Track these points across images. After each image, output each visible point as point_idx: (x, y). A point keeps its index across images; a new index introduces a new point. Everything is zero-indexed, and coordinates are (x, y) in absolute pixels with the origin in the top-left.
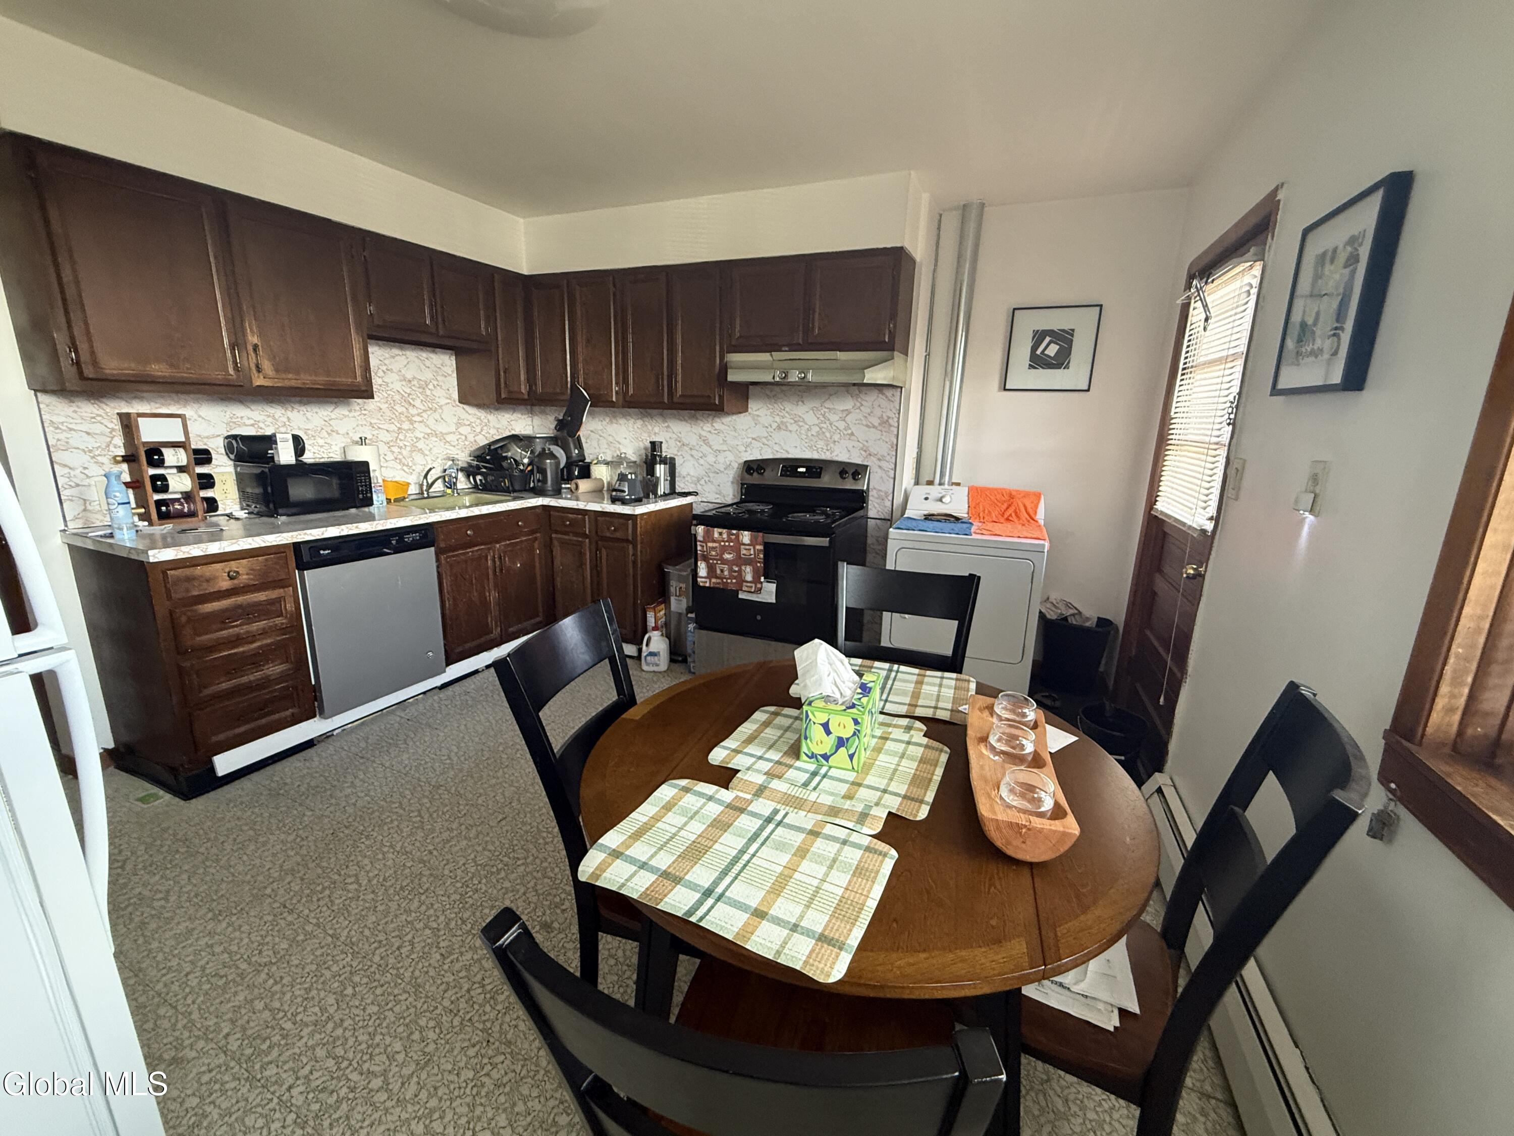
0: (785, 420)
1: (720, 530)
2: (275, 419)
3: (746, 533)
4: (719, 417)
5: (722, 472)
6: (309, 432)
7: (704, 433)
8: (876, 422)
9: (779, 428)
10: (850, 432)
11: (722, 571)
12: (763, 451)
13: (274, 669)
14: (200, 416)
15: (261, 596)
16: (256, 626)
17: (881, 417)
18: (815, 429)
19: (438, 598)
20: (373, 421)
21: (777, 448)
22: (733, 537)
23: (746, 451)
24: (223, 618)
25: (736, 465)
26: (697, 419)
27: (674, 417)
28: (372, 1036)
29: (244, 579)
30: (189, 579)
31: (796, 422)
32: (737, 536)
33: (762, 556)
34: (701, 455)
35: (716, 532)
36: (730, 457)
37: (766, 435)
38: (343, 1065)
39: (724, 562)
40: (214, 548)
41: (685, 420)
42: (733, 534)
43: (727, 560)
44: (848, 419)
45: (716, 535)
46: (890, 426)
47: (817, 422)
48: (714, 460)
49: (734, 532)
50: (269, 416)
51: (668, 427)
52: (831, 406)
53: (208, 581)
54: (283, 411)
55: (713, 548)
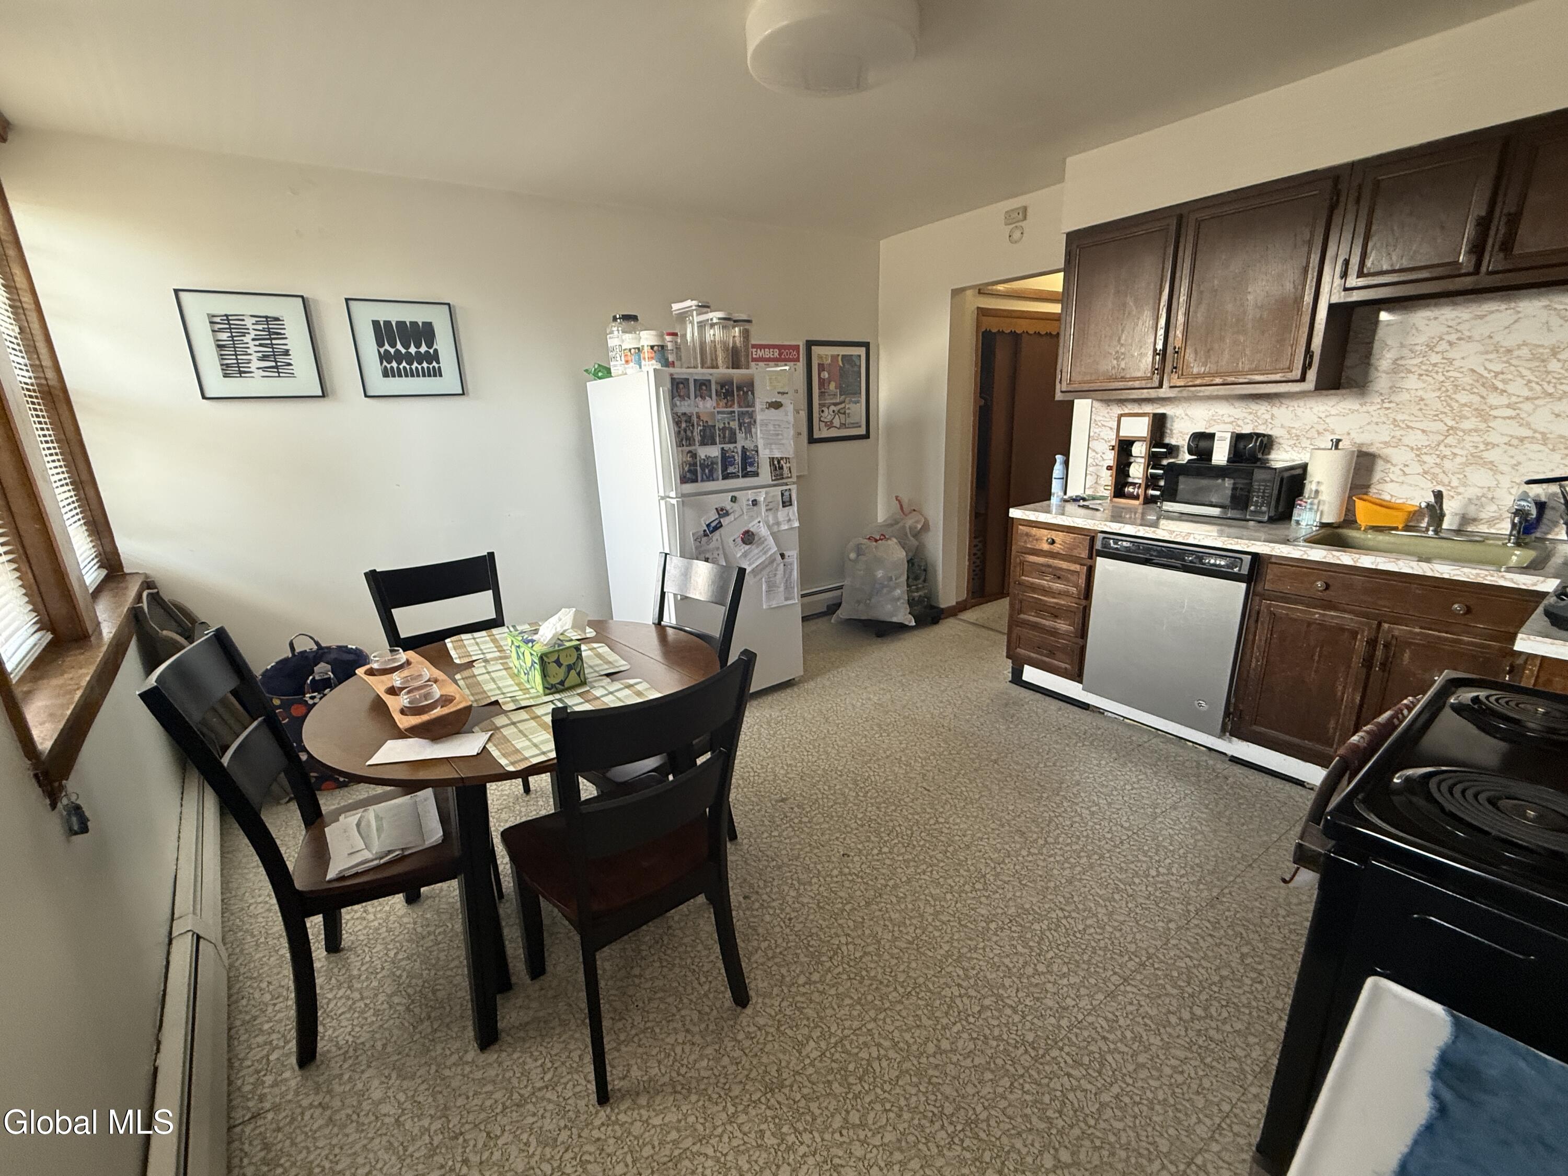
2: (1257, 416)
6: (1294, 431)
13: (1063, 626)
14: (1187, 415)
15: (1064, 565)
16: (1058, 586)
19: (1234, 647)
20: (1399, 417)
24: (1041, 570)
29: (1057, 547)
30: (1027, 535)
40: (1042, 517)
50: (1251, 413)
53: (1037, 540)
54: (1269, 408)
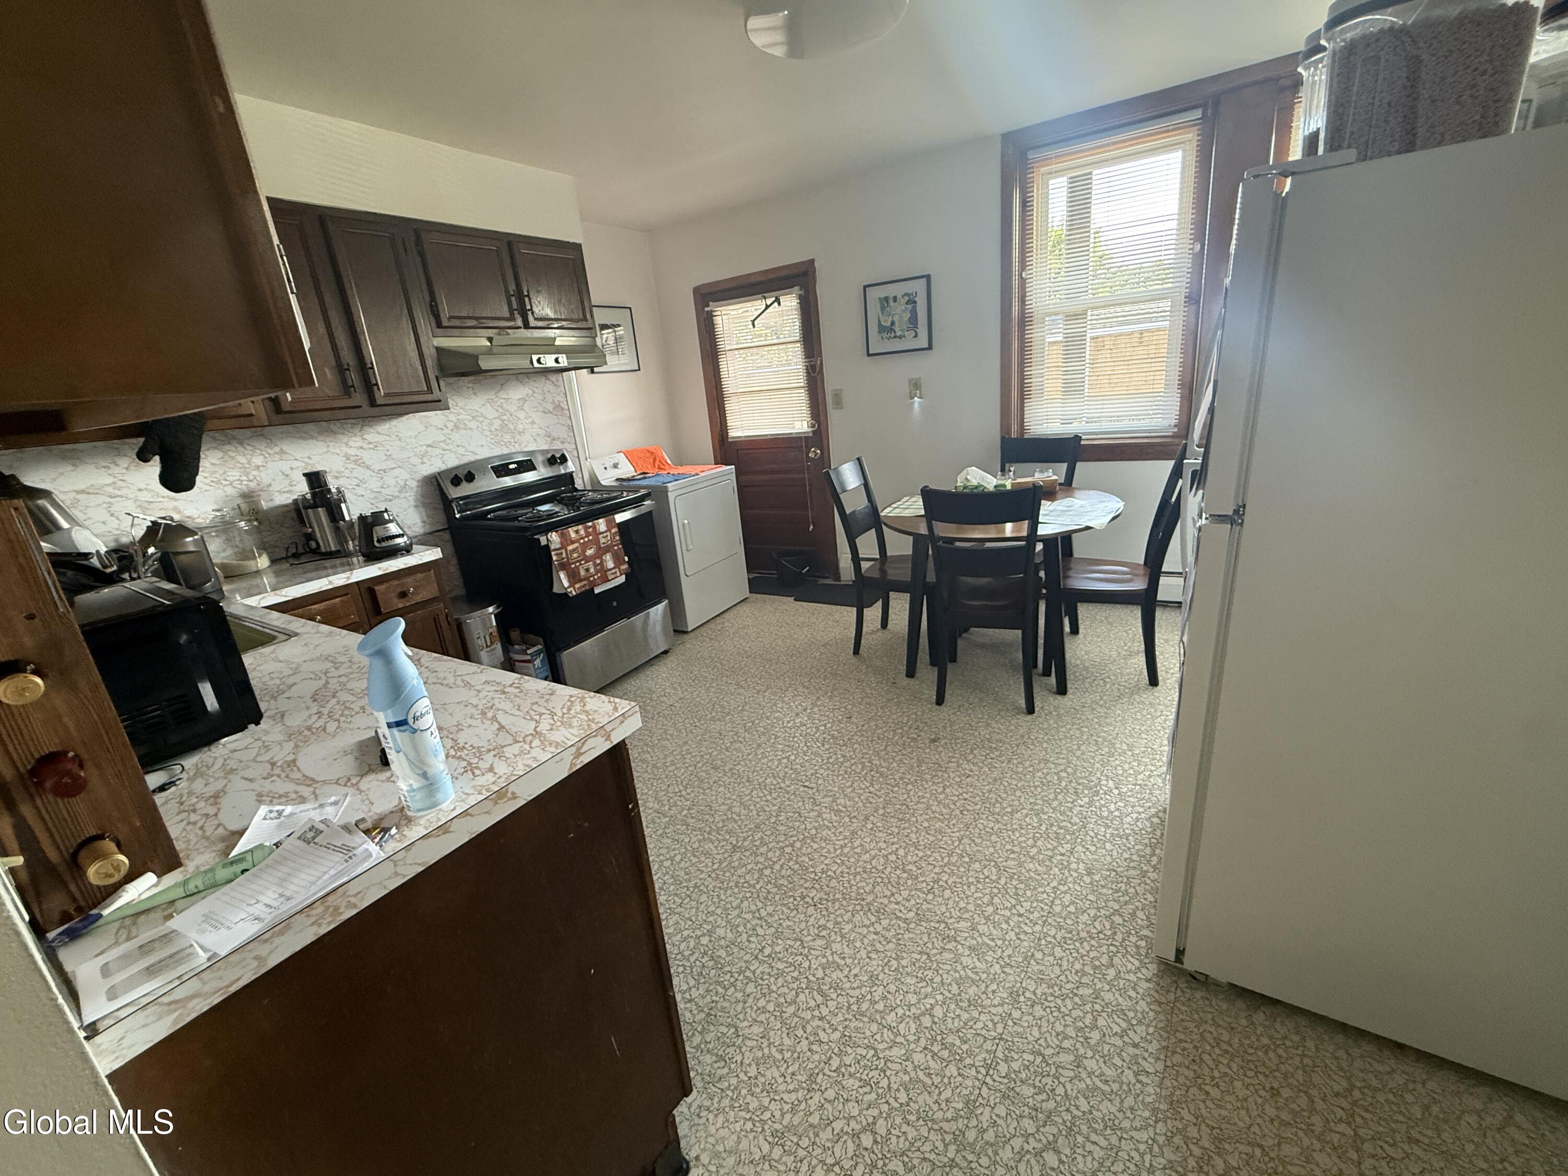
0: (461, 417)
1: (575, 528)
3: (601, 521)
4: (371, 426)
5: (395, 497)
7: (351, 452)
8: (550, 407)
9: (456, 426)
10: (530, 420)
11: (587, 570)
12: (445, 458)
17: (553, 402)
18: (497, 423)
21: (461, 451)
22: (590, 530)
23: (423, 463)
25: (414, 484)
26: (336, 433)
27: (289, 436)
28: (1082, 941)
31: (473, 417)
32: (594, 527)
33: (618, 538)
34: (356, 482)
35: (571, 532)
36: (404, 475)
37: (443, 438)
38: (1114, 949)
39: (587, 560)
41: (312, 438)
42: (590, 527)
43: (591, 556)
44: (526, 407)
45: (573, 535)
46: (563, 409)
47: (497, 415)
48: (380, 484)
49: (590, 524)
51: (282, 452)
52: (506, 396)
55: (574, 550)
